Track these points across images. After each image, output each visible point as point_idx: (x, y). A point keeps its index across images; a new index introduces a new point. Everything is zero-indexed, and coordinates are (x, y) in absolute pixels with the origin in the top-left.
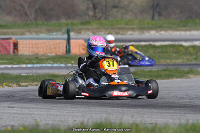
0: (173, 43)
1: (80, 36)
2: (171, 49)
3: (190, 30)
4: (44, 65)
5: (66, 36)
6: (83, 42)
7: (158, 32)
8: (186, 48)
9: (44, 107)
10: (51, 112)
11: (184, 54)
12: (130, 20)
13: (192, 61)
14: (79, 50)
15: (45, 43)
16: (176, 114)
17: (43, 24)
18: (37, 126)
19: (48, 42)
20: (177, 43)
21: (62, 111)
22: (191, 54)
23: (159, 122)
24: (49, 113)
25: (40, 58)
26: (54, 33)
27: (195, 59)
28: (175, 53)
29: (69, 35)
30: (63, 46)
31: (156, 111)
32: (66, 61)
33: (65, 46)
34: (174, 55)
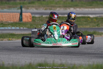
0: (84, 16)
1: (28, 11)
2: (83, 19)
3: (94, 8)
4: (7, 28)
5: (20, 11)
6: (30, 14)
7: (75, 9)
8: (92, 19)
9: (7, 53)
10: (11, 56)
11: (90, 22)
12: (58, 2)
13: (95, 26)
14: (28, 19)
15: (7, 14)
16: (86, 59)
17: (6, 3)
18: (3, 65)
19: (9, 14)
20: (86, 16)
21: (17, 56)
22: (95, 23)
23: (76, 63)
24: (10, 57)
25: (4, 23)
26: (13, 9)
27: (97, 25)
28: (85, 21)
29: (21, 10)
30: (17, 16)
31: (74, 56)
32: (20, 26)
33: (19, 16)
34: (85, 23)
